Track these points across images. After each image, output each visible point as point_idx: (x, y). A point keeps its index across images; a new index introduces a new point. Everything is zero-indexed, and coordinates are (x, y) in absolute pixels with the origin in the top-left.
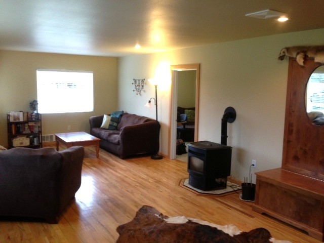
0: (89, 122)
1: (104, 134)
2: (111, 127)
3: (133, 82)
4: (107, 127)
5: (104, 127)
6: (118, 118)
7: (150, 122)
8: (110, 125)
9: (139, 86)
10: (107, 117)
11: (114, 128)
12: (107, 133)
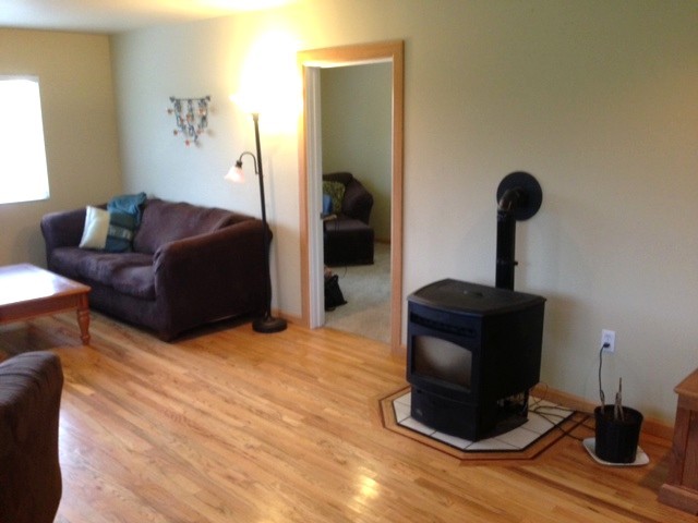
0: (39, 229)
1: (98, 266)
2: (112, 244)
3: (172, 106)
4: (102, 244)
5: (91, 246)
6: (134, 216)
7: (241, 224)
8: (110, 238)
9: (191, 116)
10: (97, 215)
11: (122, 245)
12: (107, 263)
